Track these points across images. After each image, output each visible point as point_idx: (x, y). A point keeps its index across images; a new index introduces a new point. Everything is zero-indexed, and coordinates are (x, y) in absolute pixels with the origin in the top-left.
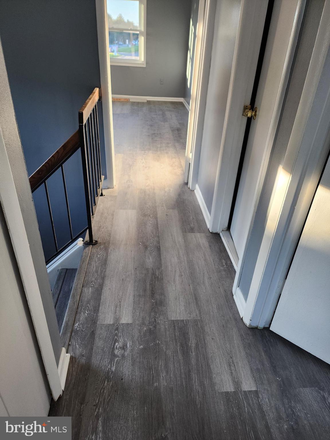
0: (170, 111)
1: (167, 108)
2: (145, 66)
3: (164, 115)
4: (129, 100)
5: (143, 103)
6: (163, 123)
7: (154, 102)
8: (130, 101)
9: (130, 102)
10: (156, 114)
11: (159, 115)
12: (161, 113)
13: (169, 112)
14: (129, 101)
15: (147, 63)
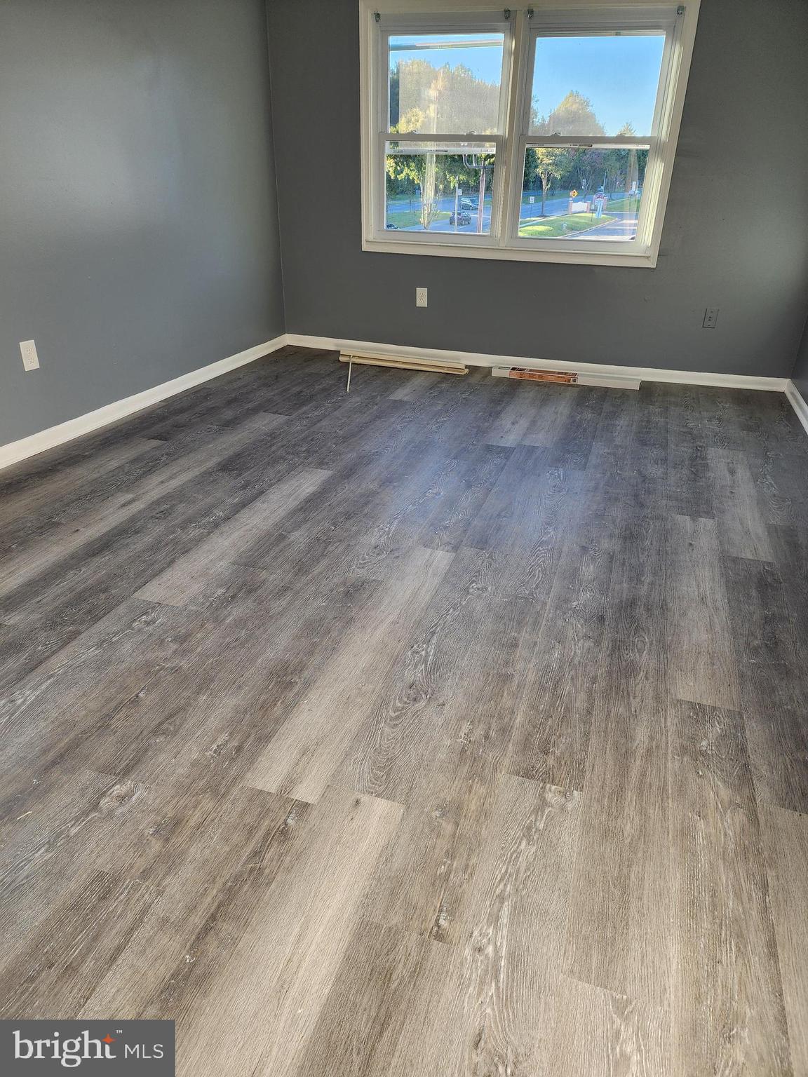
0: (724, 441)
1: (714, 426)
2: (652, 264)
3: (697, 465)
4: (575, 381)
5: (623, 394)
6: (685, 521)
7: (667, 390)
8: (578, 382)
9: (578, 386)
10: (665, 460)
11: (675, 466)
12: (686, 450)
13: (720, 451)
14: (571, 383)
15: (661, 254)
